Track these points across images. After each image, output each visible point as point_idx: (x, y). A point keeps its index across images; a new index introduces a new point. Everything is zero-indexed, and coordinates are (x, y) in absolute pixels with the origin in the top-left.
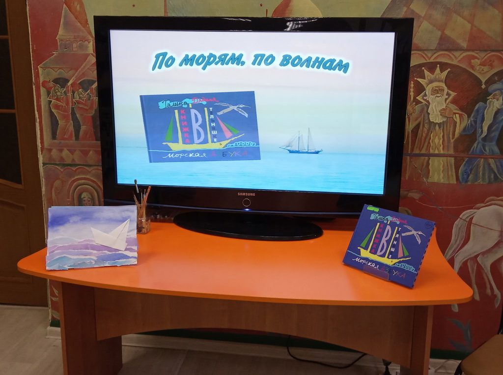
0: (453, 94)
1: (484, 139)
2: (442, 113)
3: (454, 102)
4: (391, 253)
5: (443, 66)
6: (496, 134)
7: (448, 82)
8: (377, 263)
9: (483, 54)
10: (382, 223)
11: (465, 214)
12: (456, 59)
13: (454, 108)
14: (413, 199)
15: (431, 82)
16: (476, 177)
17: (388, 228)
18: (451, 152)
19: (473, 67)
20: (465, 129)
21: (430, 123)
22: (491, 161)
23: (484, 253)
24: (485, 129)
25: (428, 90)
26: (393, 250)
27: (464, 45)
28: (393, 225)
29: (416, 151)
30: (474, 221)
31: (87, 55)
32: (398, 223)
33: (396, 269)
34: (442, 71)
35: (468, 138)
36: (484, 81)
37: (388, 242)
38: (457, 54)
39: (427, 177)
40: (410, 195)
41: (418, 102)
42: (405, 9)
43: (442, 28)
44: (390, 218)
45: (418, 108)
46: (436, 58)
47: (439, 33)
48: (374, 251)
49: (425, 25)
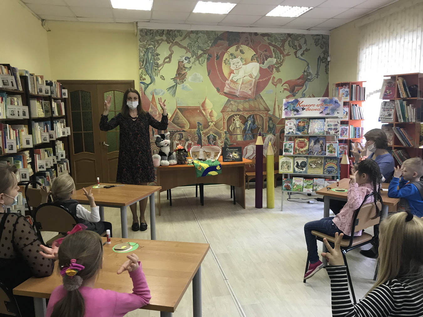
0: (241, 121)
1: (248, 130)
2: (239, 125)
3: (241, 122)
5: (238, 115)
6: (250, 129)
7: (240, 118)
9: (246, 112)
11: (246, 147)
12: (241, 113)
13: (241, 124)
14: (234, 145)
15: (236, 118)
16: (247, 139)
18: (242, 133)
19: (244, 115)
20: (244, 128)
21: (237, 127)
22: (250, 135)
23: (250, 156)
24: (248, 128)
25: (236, 120)
27: (242, 110)
29: (234, 134)
30: (248, 149)
31: (157, 115)
34: (238, 116)
35: (245, 130)
38: (241, 112)
39: (237, 139)
40: (234, 144)
41: (234, 123)
42: (230, 103)
43: (237, 107)
45: (234, 124)
47: (237, 108)
49: (234, 106)
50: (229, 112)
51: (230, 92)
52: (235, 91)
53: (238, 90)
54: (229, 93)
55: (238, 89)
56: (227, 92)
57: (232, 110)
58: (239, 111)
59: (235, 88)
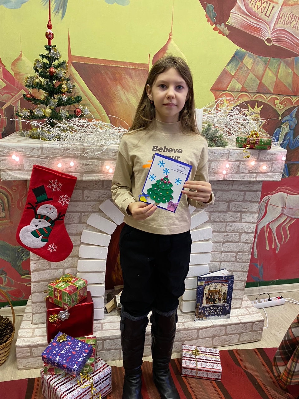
0: (264, 122)
9: (281, 97)
12: (266, 99)
13: (263, 131)
15: (252, 114)
19: (275, 105)
23: (273, 221)
27: (272, 91)
30: (269, 203)
36: (280, 115)
38: (268, 96)
42: (240, 63)
46: (255, 98)
47: (259, 81)
49: (251, 75)
50: (236, 94)
51: (245, 27)
52: (262, 26)
53: (269, 24)
54: (241, 29)
55: (271, 21)
56: (236, 26)
57: (243, 88)
58: (263, 93)
59: (263, 16)
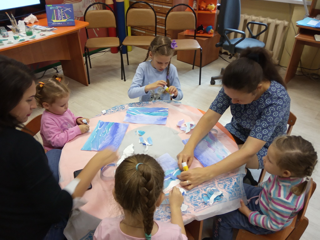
4: (63, 18)
8: (60, 22)
10: (55, 9)
17: (58, 10)
26: (64, 16)
28: (60, 9)
32: (61, 8)
33: (68, 22)
37: (61, 15)
44: (57, 7)
48: (57, 19)
